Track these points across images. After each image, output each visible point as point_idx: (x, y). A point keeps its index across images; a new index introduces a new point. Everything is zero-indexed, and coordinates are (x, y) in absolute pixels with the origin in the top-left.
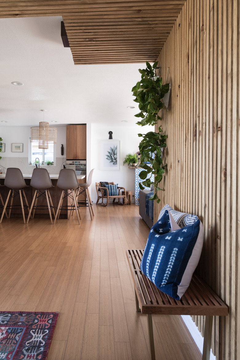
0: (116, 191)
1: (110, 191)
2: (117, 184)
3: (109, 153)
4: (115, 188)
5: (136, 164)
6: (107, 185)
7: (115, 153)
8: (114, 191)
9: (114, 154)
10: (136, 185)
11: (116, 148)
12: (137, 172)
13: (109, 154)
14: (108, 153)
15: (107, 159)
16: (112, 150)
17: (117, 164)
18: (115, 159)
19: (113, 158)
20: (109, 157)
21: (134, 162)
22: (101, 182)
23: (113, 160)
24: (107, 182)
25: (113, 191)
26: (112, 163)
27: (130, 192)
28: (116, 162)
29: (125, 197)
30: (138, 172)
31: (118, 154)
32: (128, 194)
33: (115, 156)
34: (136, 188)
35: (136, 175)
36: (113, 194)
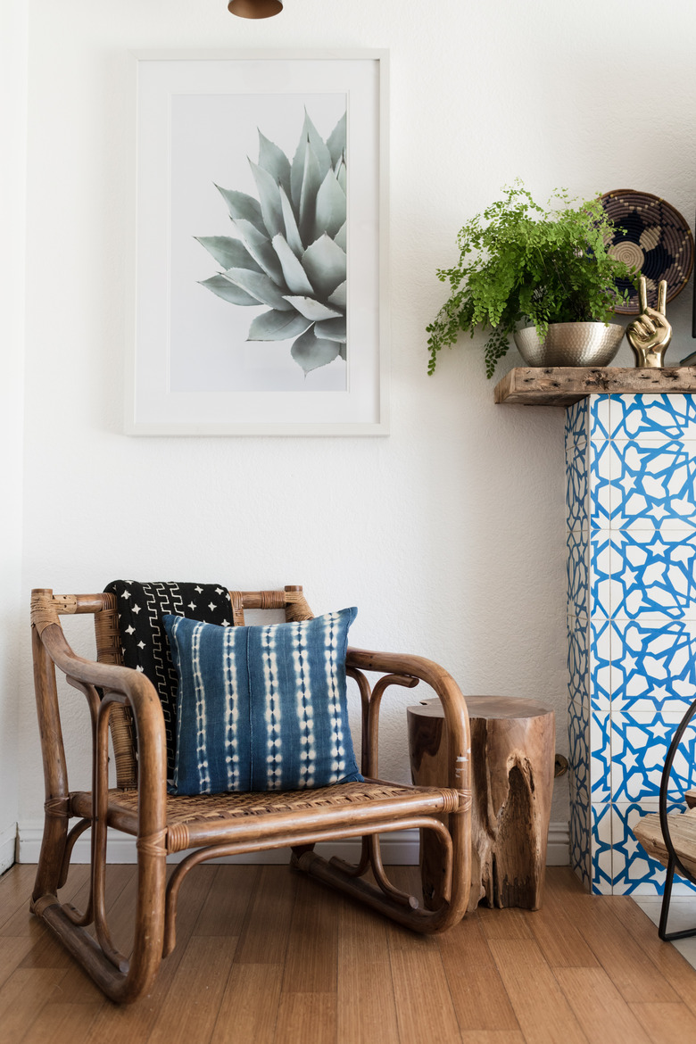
0: (322, 717)
1: (232, 713)
2: (348, 615)
3: (247, 209)
4: (302, 668)
5: (596, 336)
6: (200, 628)
7: (323, 211)
9: (309, 230)
10: (598, 620)
11: (336, 156)
12: (610, 439)
13: (241, 232)
14: (225, 208)
15: (217, 283)
16: (285, 176)
17: (341, 350)
18: (325, 289)
19: (295, 274)
20: (247, 262)
21: (577, 310)
22: (115, 588)
23: (298, 302)
24: (210, 589)
26: (286, 341)
27: (528, 723)
28: (337, 325)
29: (452, 818)
30: (621, 440)
31: (355, 230)
32: (498, 755)
33: (321, 249)
34: (603, 663)
35: (604, 482)
36: (279, 758)
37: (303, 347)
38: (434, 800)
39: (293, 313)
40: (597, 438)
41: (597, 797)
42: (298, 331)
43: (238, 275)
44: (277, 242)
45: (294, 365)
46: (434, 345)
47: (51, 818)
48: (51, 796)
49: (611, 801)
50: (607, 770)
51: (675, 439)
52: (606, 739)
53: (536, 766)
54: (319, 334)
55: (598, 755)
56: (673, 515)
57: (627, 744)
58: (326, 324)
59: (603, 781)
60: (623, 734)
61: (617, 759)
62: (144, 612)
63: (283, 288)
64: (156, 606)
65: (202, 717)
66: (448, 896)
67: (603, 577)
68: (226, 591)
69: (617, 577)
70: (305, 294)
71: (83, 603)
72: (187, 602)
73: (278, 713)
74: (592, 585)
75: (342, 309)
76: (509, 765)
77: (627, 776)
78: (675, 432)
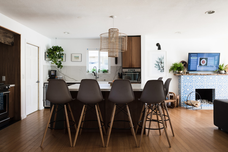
3: (157, 62)
12: (182, 78)
16: (160, 59)
31: (164, 63)
33: (162, 65)
34: (182, 92)
35: (182, 81)
43: (157, 66)
44: (159, 64)
45: (160, 72)
49: (182, 101)
51: (187, 78)
53: (178, 99)
56: (186, 83)
61: (183, 98)
63: (160, 67)
69: (183, 87)
75: (164, 69)
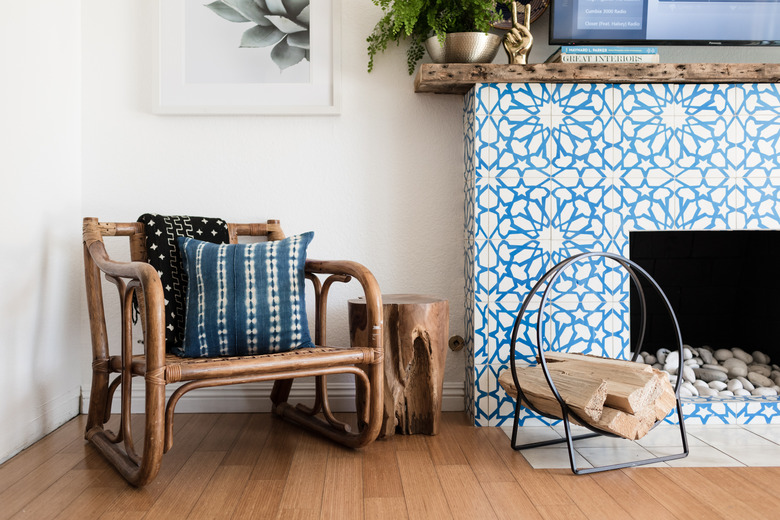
0: (285, 303)
1: (223, 301)
2: (308, 237)
4: (272, 270)
5: (480, 43)
6: (202, 245)
8: (263, 306)
10: (480, 240)
12: (489, 114)
15: (216, 6)
18: (294, 10)
22: (145, 219)
23: (275, 20)
24: (212, 222)
25: (251, 301)
26: (268, 46)
27: (428, 308)
28: (303, 36)
29: (370, 367)
30: (497, 115)
32: (406, 329)
34: (484, 269)
35: (485, 145)
36: (255, 331)
37: (279, 52)
38: (358, 355)
39: (271, 28)
40: (480, 114)
41: (479, 361)
42: (275, 41)
43: (233, 1)
45: (273, 65)
46: (372, 51)
47: (97, 373)
48: (96, 358)
49: (488, 363)
50: (486, 342)
51: (534, 115)
52: (485, 321)
53: (433, 337)
54: (290, 43)
55: (479, 332)
56: (532, 167)
57: (499, 324)
58: (296, 35)
59: (483, 349)
60: (496, 317)
61: (492, 334)
62: (164, 235)
64: (174, 231)
65: (202, 304)
66: (367, 420)
67: (484, 210)
68: (224, 223)
69: (493, 210)
70: (281, 14)
71: (120, 229)
72: (196, 229)
73: (254, 301)
74: (476, 216)
75: (306, 25)
76: (414, 336)
77: (499, 346)
78: (534, 109)
